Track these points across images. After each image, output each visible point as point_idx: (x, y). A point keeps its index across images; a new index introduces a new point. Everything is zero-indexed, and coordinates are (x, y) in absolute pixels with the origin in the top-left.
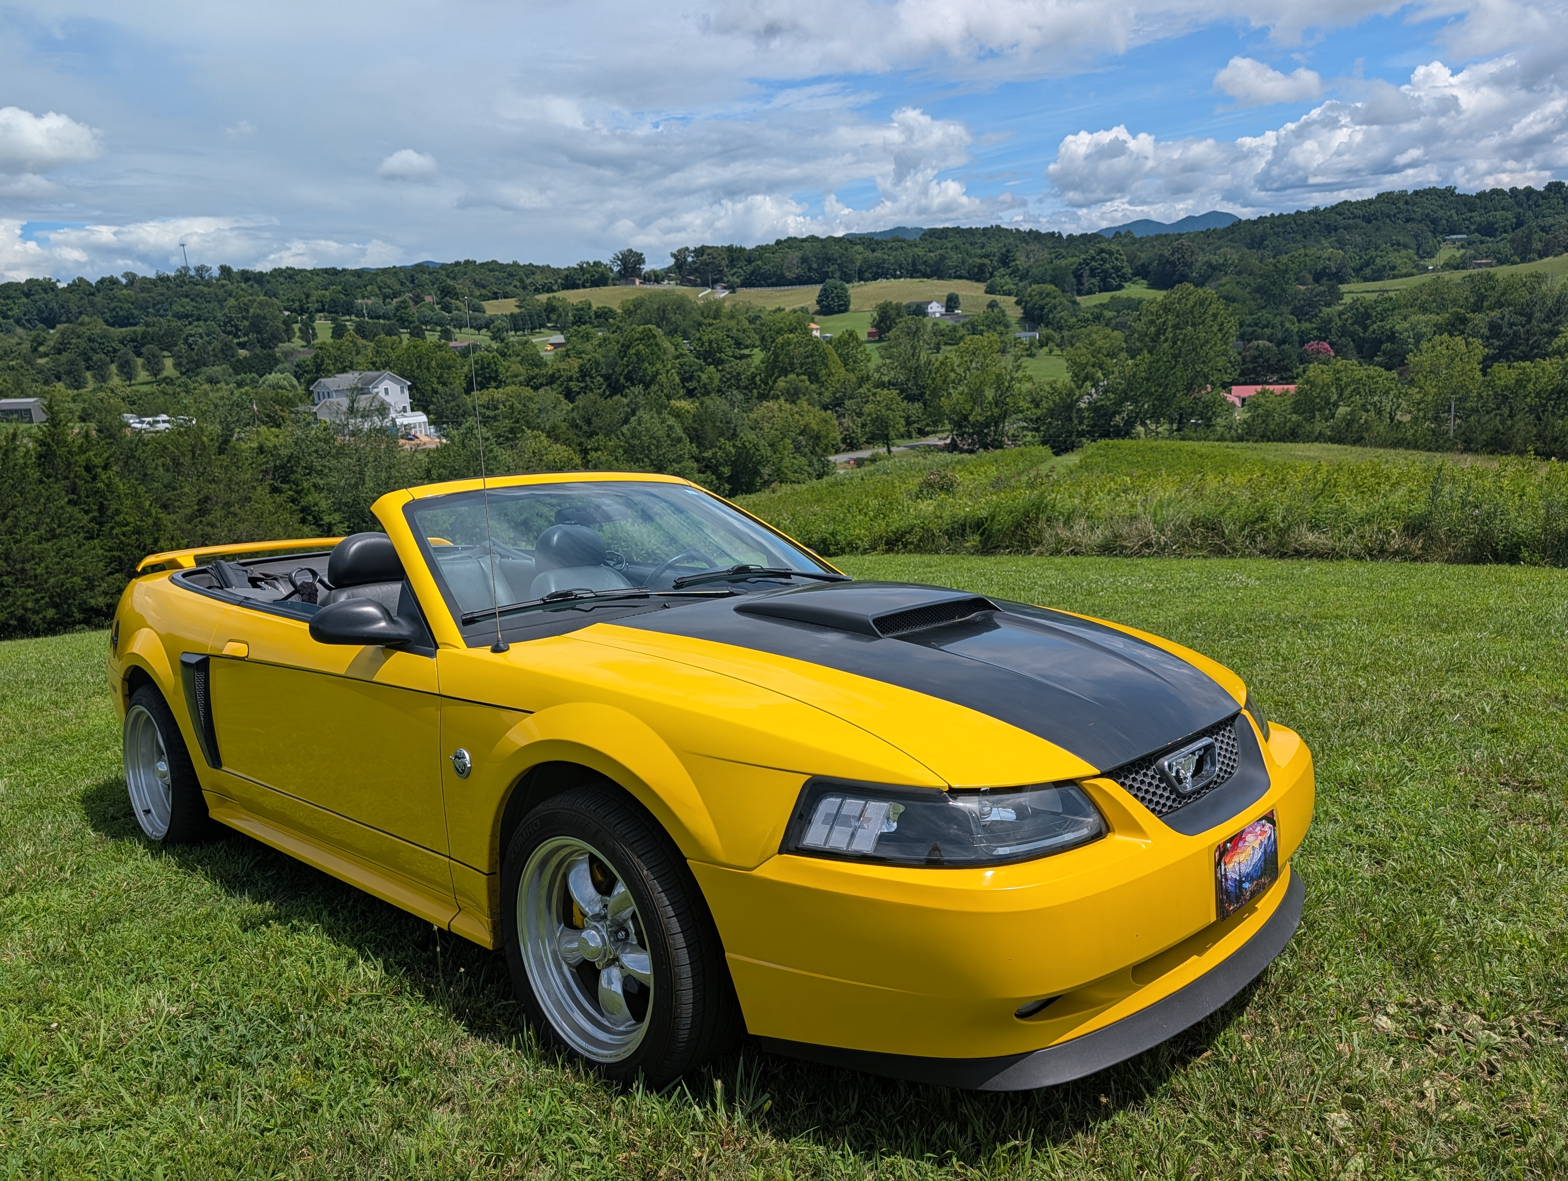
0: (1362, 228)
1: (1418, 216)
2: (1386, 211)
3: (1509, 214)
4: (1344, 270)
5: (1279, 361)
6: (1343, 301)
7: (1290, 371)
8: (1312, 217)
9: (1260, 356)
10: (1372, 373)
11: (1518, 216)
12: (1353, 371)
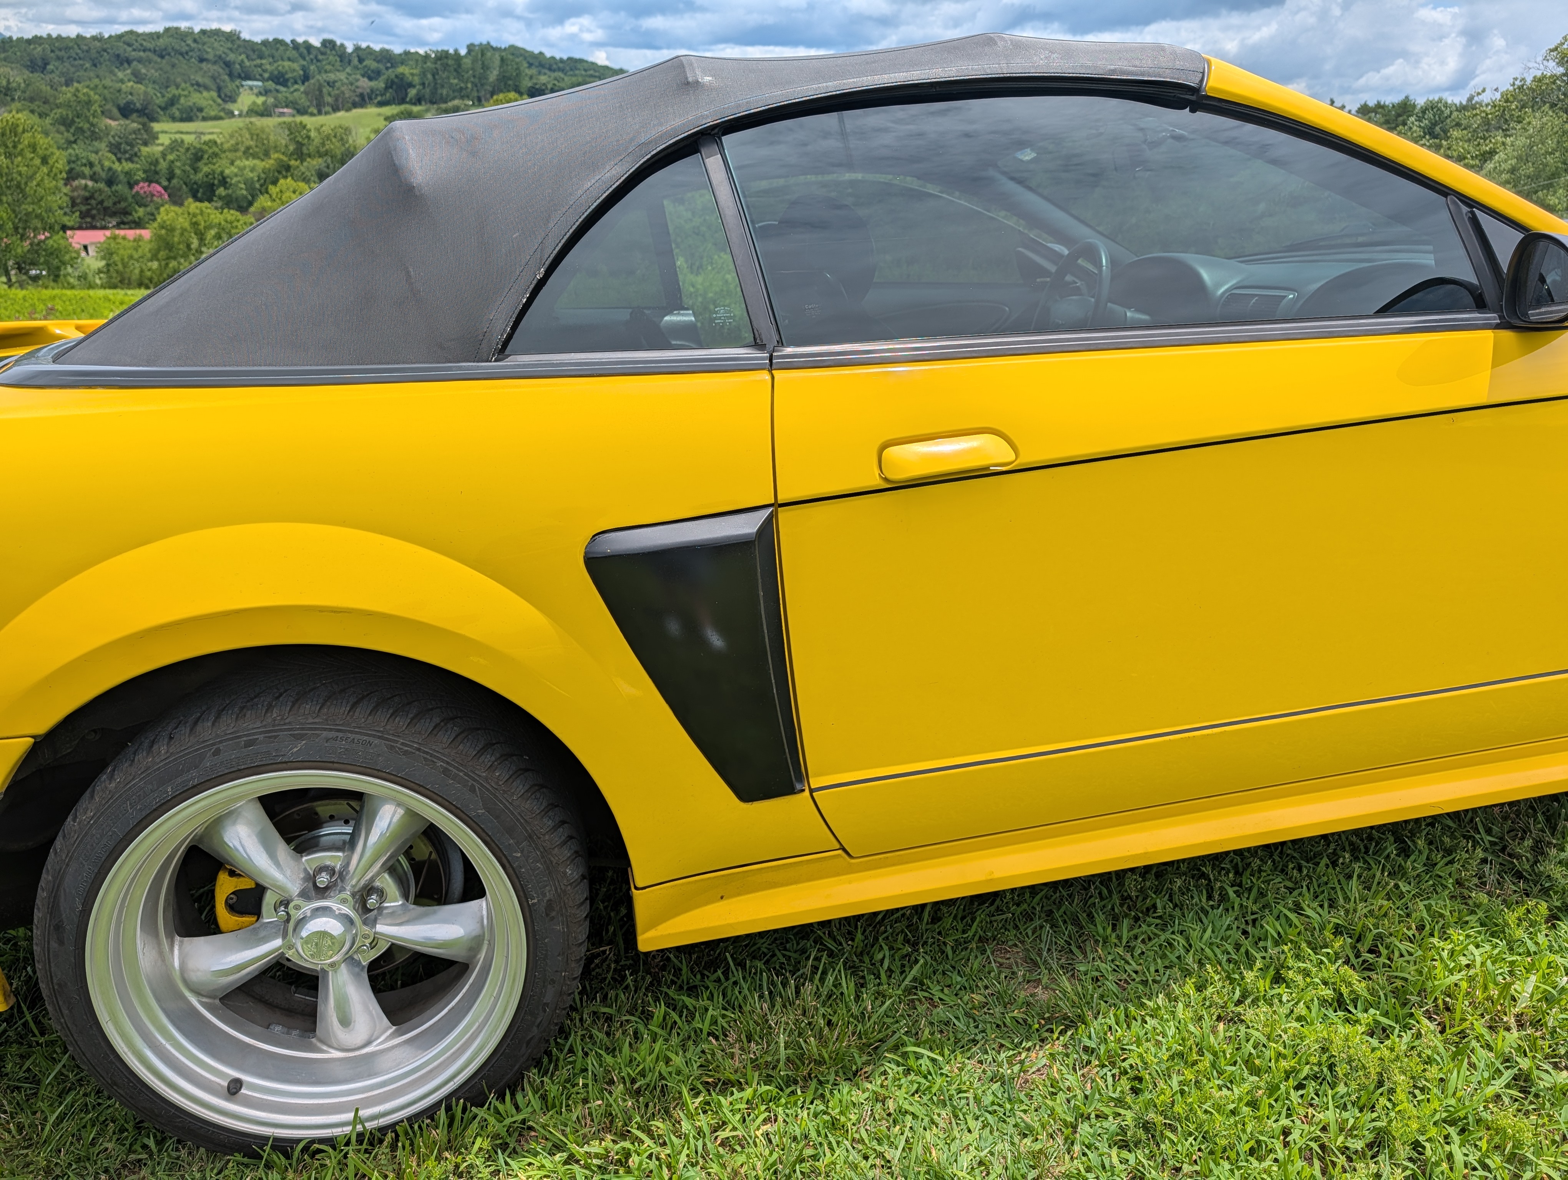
0: (156, 62)
1: (210, 57)
2: (177, 47)
3: (295, 66)
4: (150, 107)
5: (115, 204)
6: (159, 141)
7: (130, 214)
8: (98, 44)
9: (92, 197)
10: (229, 218)
11: (304, 68)
12: (209, 214)
